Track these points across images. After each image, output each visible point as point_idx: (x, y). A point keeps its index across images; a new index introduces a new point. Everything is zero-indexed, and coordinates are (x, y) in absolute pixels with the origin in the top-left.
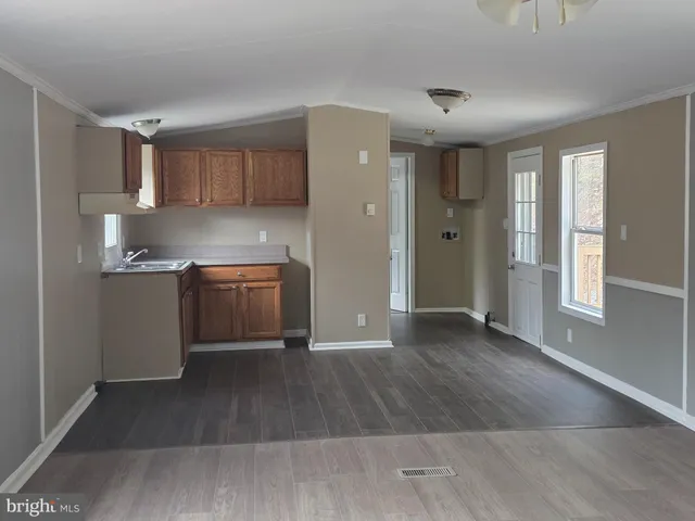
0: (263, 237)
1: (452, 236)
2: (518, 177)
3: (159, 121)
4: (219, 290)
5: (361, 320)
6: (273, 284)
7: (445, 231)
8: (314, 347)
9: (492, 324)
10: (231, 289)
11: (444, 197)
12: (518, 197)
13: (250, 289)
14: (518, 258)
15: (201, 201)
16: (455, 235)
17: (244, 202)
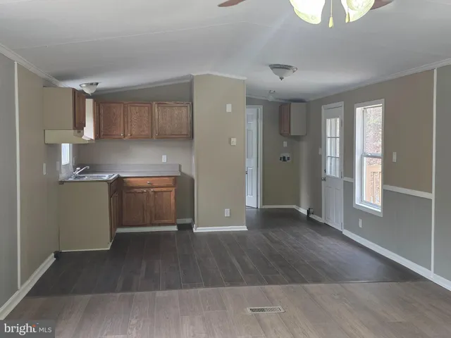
0: (164, 159)
1: (286, 159)
2: (328, 121)
3: (97, 84)
4: (136, 192)
5: (227, 213)
6: (170, 189)
7: (282, 155)
8: (197, 230)
9: (311, 216)
10: (143, 192)
11: (281, 134)
12: (328, 135)
13: (155, 192)
14: (328, 173)
15: (124, 136)
16: (288, 158)
17: (152, 137)
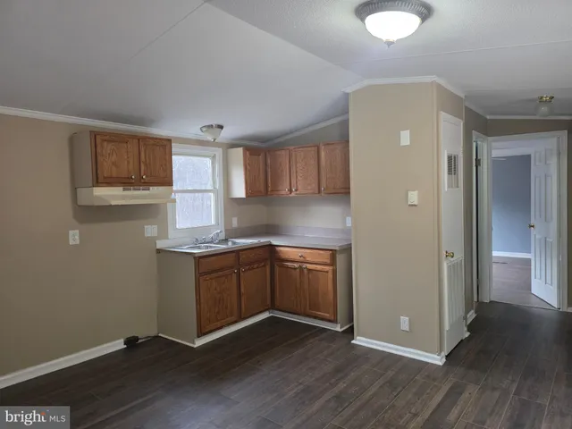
0: (349, 222)
3: (221, 127)
4: (287, 267)
5: (405, 323)
6: (326, 268)
10: (295, 269)
13: (310, 270)
15: (291, 191)
17: (319, 191)
